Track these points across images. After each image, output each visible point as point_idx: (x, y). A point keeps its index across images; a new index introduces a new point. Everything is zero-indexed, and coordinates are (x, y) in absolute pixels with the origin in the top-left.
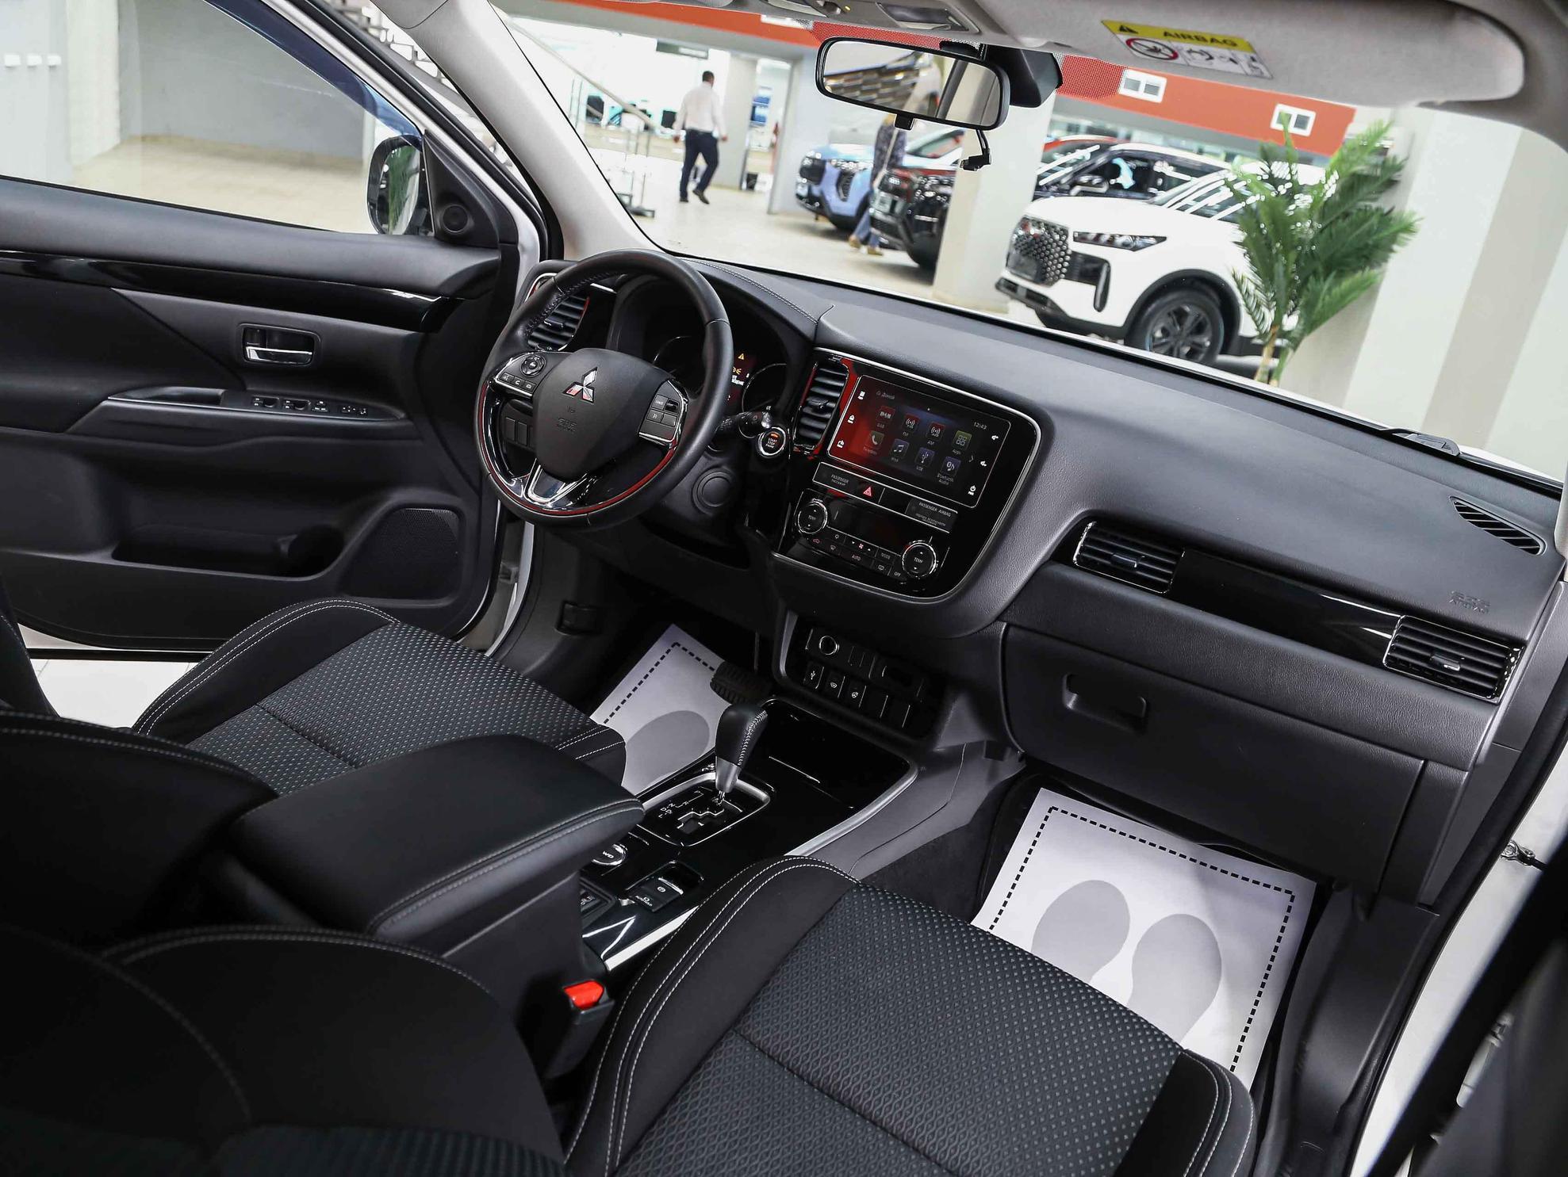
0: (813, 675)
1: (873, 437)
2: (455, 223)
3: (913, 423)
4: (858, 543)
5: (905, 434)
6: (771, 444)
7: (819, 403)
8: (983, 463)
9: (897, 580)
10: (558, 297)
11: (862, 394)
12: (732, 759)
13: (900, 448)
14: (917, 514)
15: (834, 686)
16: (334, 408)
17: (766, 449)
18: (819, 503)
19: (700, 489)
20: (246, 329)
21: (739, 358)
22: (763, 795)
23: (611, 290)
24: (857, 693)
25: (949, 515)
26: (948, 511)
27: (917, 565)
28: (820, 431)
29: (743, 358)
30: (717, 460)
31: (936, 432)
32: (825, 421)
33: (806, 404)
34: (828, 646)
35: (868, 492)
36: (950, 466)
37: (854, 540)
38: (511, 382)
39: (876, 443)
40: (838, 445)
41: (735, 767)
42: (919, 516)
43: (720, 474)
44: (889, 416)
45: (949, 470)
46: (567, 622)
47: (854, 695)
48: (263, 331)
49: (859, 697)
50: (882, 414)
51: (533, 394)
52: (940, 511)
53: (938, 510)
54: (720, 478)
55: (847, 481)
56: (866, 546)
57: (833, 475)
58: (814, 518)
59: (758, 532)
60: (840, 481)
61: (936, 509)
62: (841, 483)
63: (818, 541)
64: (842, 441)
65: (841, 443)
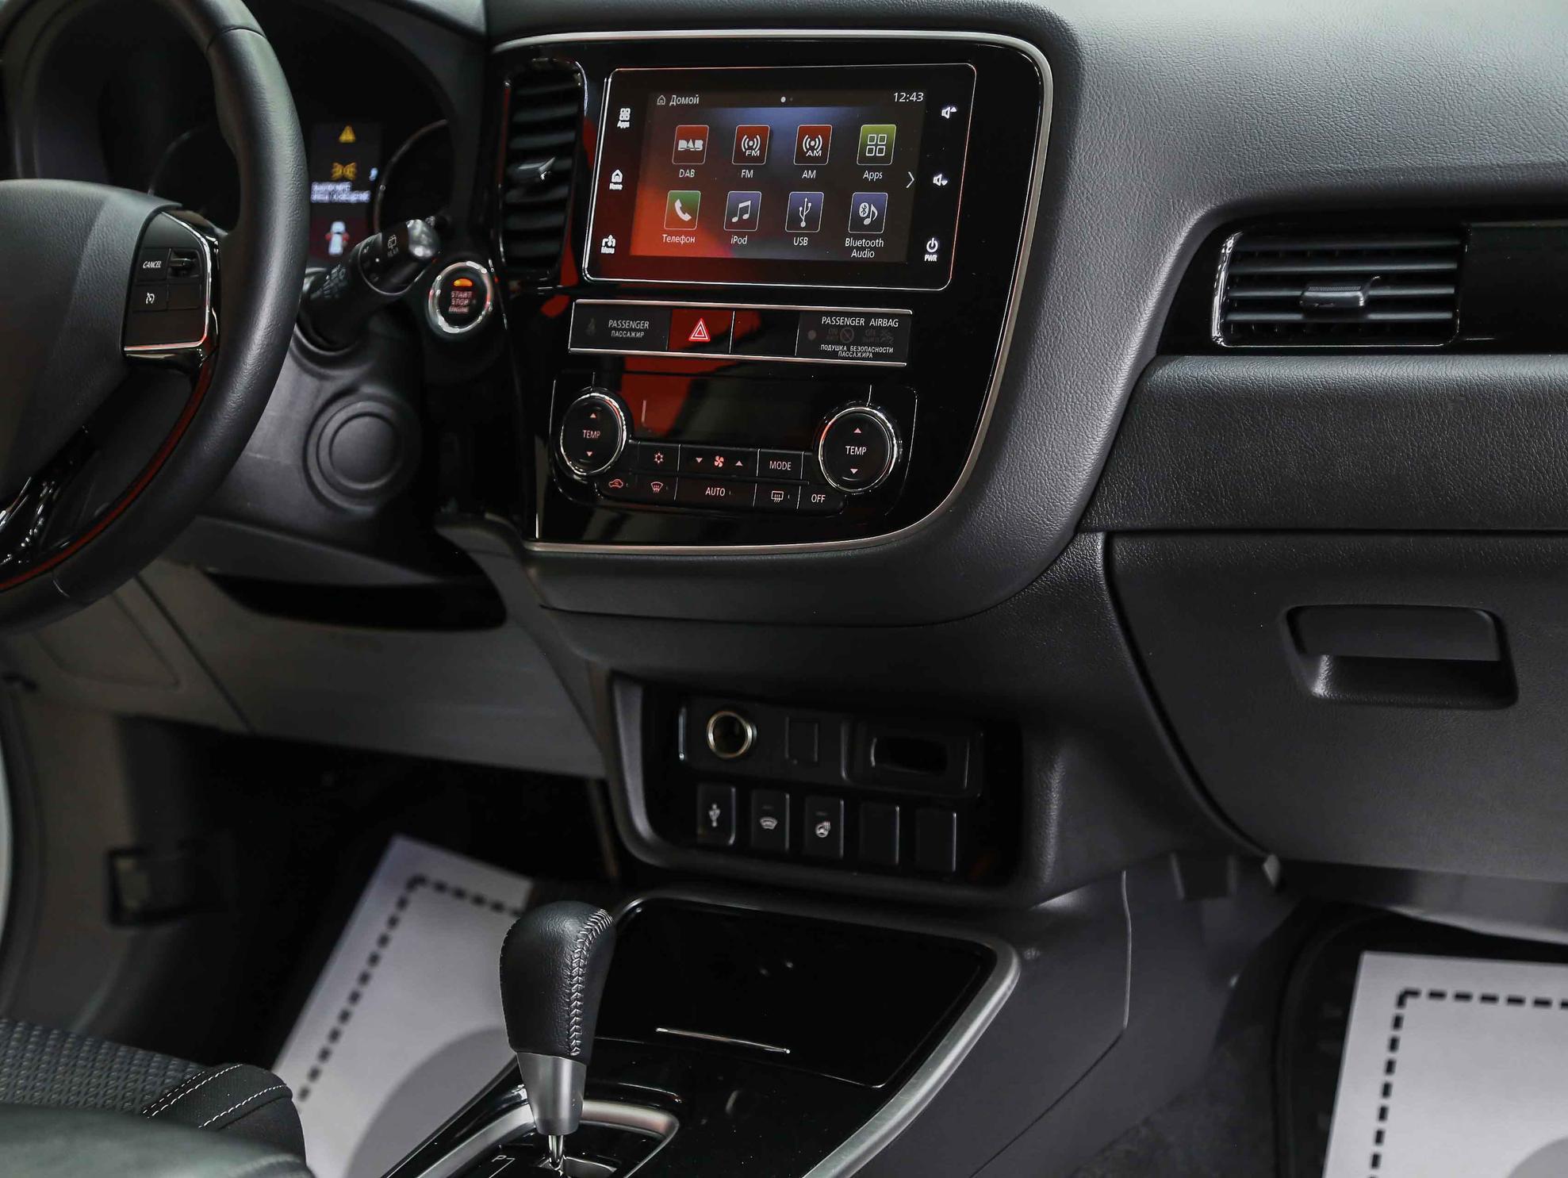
0: (715, 813)
1: (678, 205)
3: (757, 142)
4: (710, 457)
5: (748, 174)
6: (461, 303)
7: (537, 171)
8: (939, 180)
9: (818, 512)
11: (625, 114)
12: (559, 1051)
13: (744, 210)
14: (824, 347)
15: (769, 823)
17: (452, 320)
18: (597, 394)
19: (324, 453)
22: (657, 1119)
24: (827, 824)
25: (893, 323)
26: (887, 318)
27: (856, 461)
28: (554, 233)
30: (344, 376)
31: (815, 147)
32: (558, 205)
33: (510, 184)
34: (730, 735)
35: (700, 333)
36: (867, 210)
37: (698, 453)
39: (686, 217)
40: (604, 250)
41: (566, 1065)
42: (829, 348)
43: (360, 406)
44: (699, 145)
45: (867, 222)
46: (131, 903)
47: (823, 830)
49: (833, 832)
50: (683, 145)
52: (872, 322)
53: (867, 322)
54: (367, 419)
55: (647, 325)
56: (730, 459)
57: (611, 322)
58: (595, 434)
59: (488, 516)
60: (631, 330)
61: (862, 321)
62: (633, 334)
63: (620, 484)
64: (611, 237)
65: (609, 244)
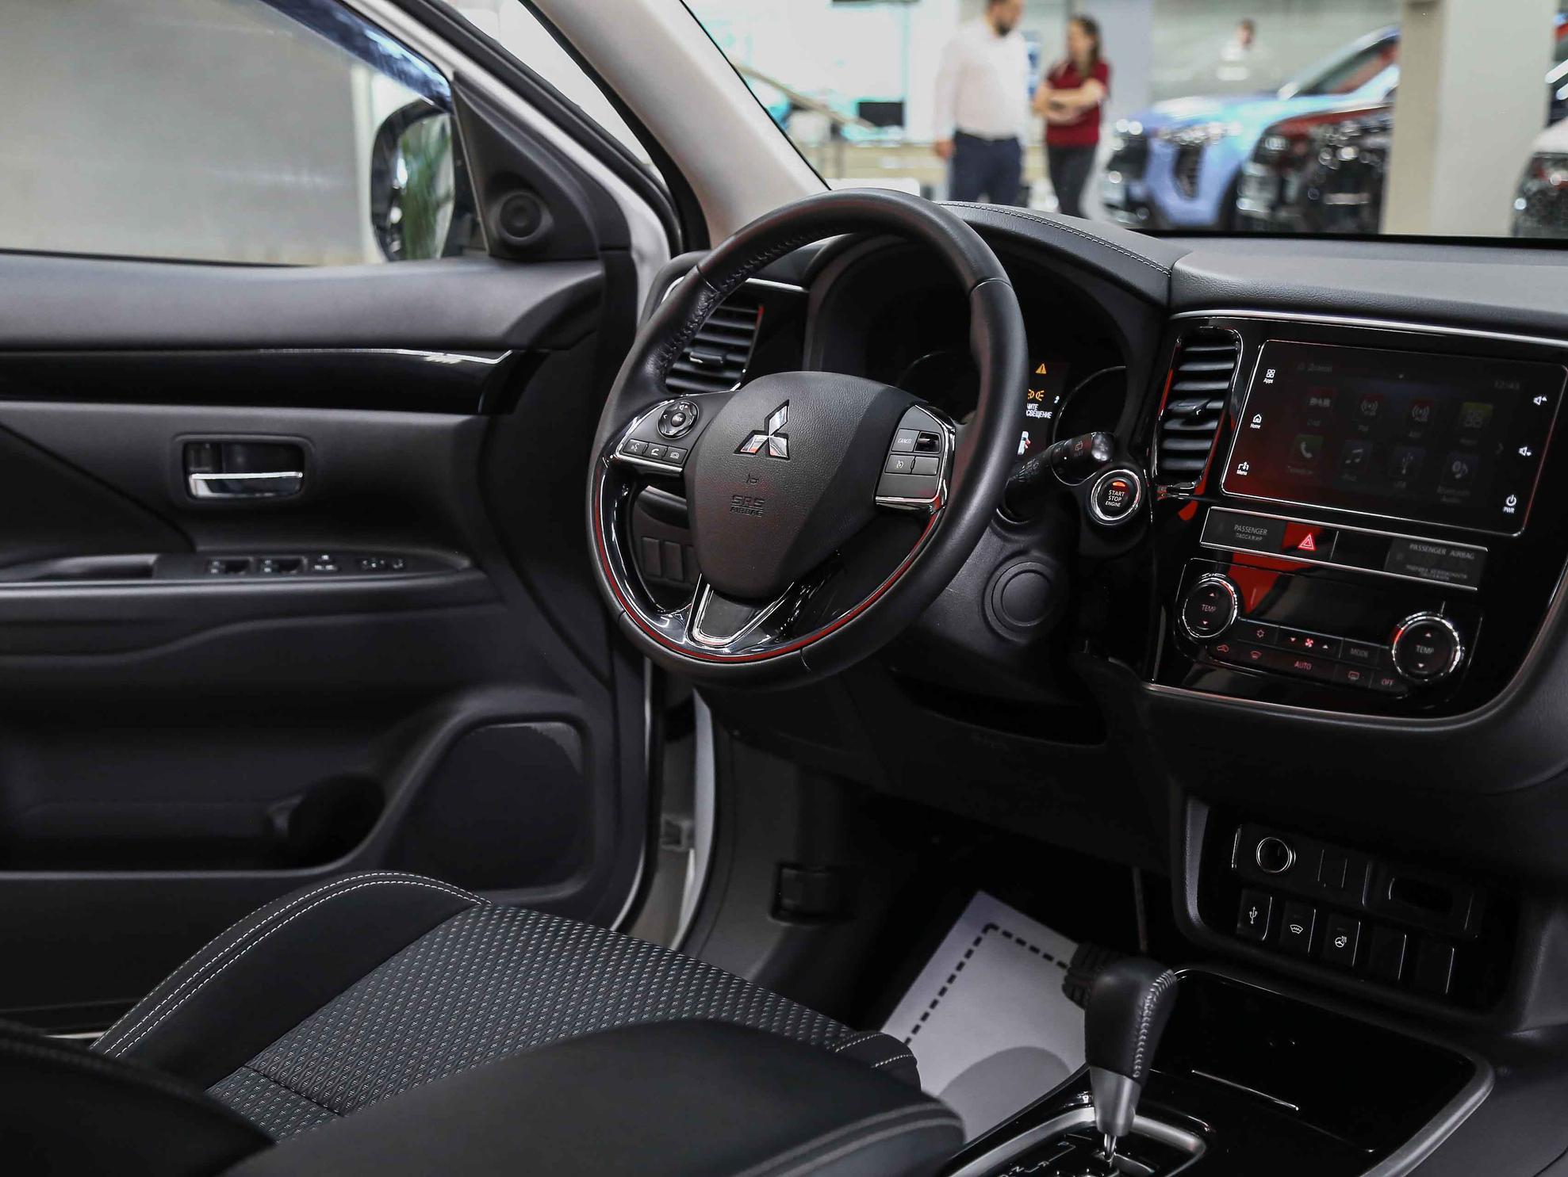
0: (1253, 914)
1: (1303, 446)
2: (520, 224)
3: (1374, 406)
4: (1302, 638)
5: (1364, 429)
6: (1115, 499)
7: (1193, 406)
8: (1524, 451)
9: (1389, 694)
10: (708, 299)
11: (1271, 373)
12: (1123, 1070)
13: (1357, 455)
14: (1409, 567)
15: (1297, 929)
16: (347, 564)
17: (1106, 511)
18: (1216, 578)
19: (997, 595)
20: (187, 446)
21: (1038, 371)
22: (1189, 1140)
23: (799, 288)
24: (1345, 939)
25: (1469, 556)
26: (1467, 550)
27: (1423, 658)
28: (1199, 455)
29: (1044, 372)
30: (1021, 540)
31: (1422, 414)
32: (1207, 435)
33: (1170, 415)
34: (1275, 856)
35: (1308, 543)
36: (1458, 468)
37: (1293, 634)
38: (644, 454)
39: (1309, 455)
40: (1239, 472)
41: (1128, 1084)
42: (1413, 568)
43: (1028, 565)
44: (1327, 402)
45: (1458, 476)
46: (788, 902)
47: (1341, 942)
48: (217, 446)
49: (1350, 944)
50: (1313, 401)
51: (683, 468)
52: (1453, 553)
53: (1448, 552)
54: (1032, 575)
55: (1265, 532)
56: (1318, 641)
57: (1236, 527)
58: (1212, 609)
59: (1111, 660)
60: (1252, 534)
61: (1444, 552)
62: (1253, 537)
63: (1226, 649)
64: (1246, 463)
65: (1244, 468)
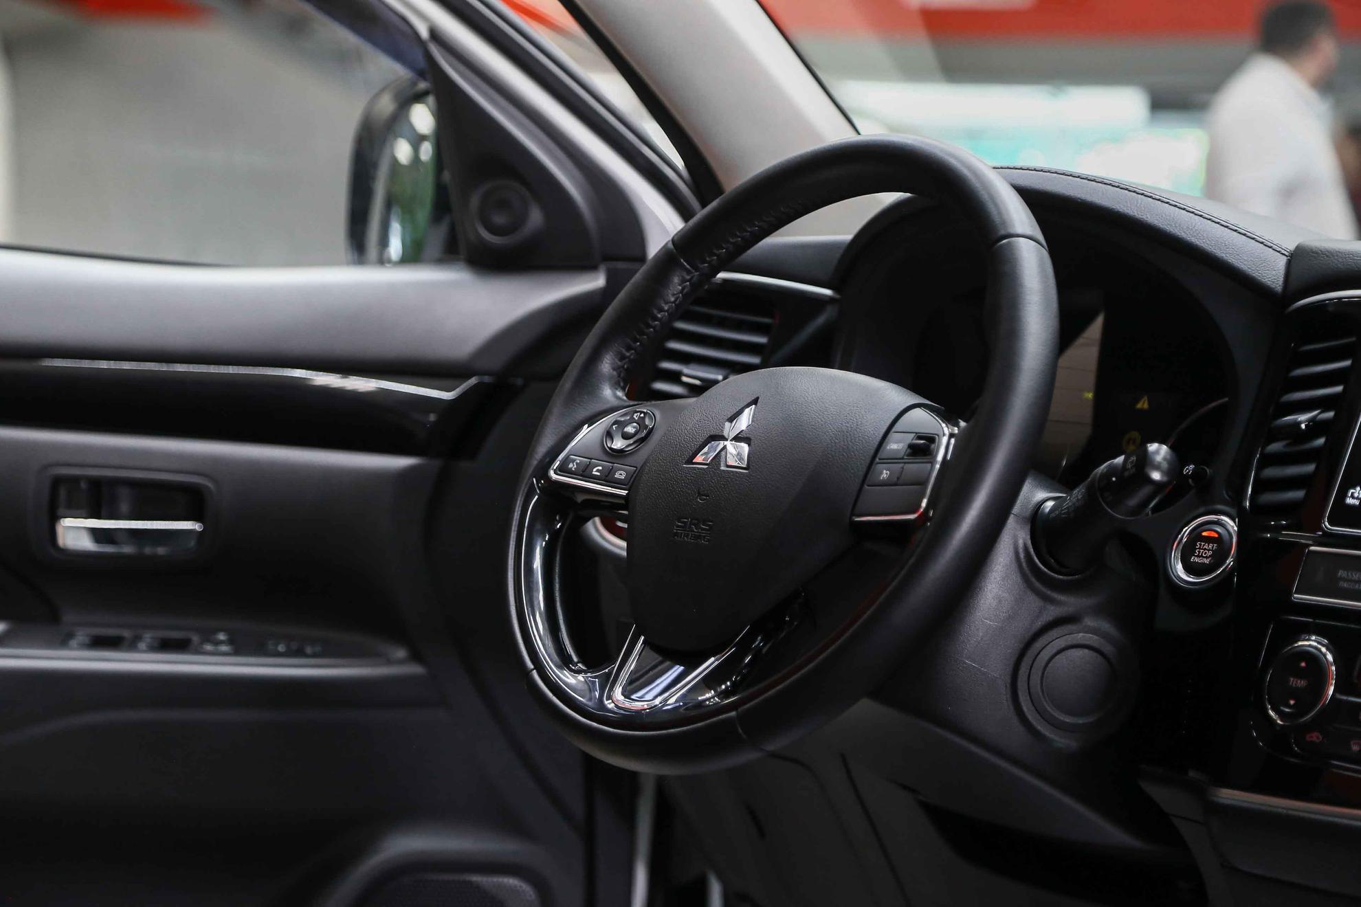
2: (499, 219)
6: (1203, 555)
7: (1303, 418)
10: (683, 281)
17: (1189, 568)
18: (1311, 643)
19: (1036, 678)
20: (57, 482)
21: (1139, 406)
23: (827, 292)
29: (1146, 406)
30: (1070, 603)
32: (1312, 456)
33: (1275, 435)
38: (584, 473)
40: (1349, 501)
43: (1080, 637)
48: (97, 485)
51: (629, 490)
54: (1086, 651)
57: (1340, 573)
58: (1301, 683)
60: (1359, 582)
62: (1359, 586)
63: (1318, 738)
64: (1358, 488)
65: (1356, 495)
